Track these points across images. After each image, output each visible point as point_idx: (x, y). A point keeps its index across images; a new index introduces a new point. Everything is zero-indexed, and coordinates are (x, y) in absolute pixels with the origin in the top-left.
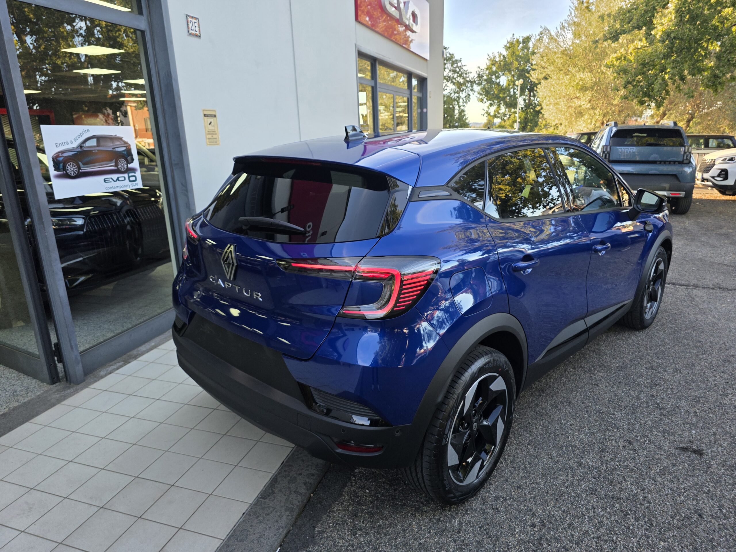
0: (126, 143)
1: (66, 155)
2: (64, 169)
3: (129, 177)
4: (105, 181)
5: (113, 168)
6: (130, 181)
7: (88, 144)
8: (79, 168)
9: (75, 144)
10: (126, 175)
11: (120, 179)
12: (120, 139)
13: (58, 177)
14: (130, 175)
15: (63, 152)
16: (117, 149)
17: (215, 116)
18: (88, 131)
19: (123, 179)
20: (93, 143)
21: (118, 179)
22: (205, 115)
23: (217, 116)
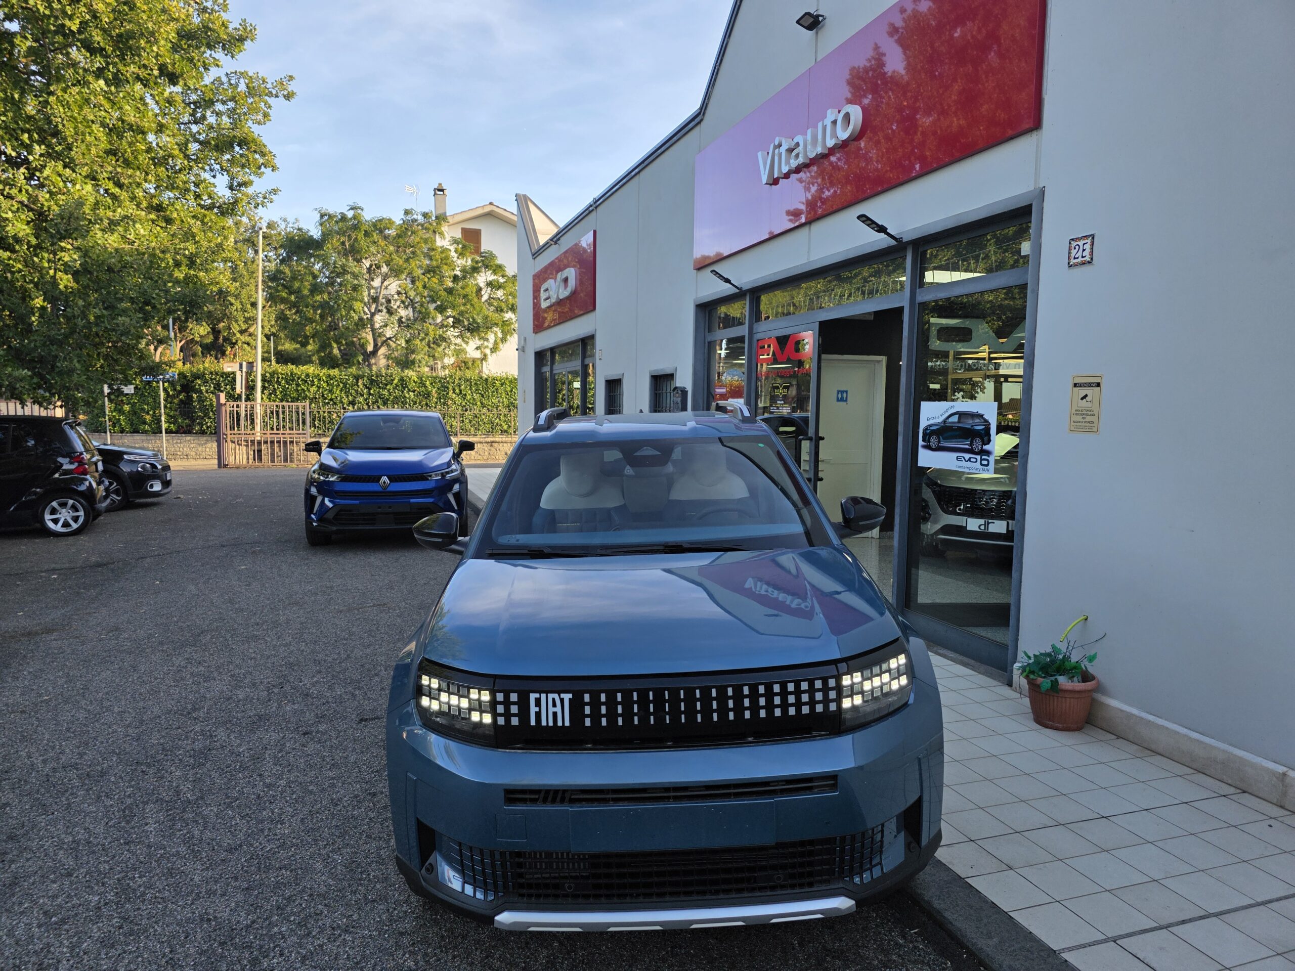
0: (986, 421)
1: (932, 428)
2: (929, 441)
3: (981, 460)
4: (957, 458)
5: (967, 447)
6: (982, 465)
7: (950, 420)
8: (939, 442)
9: (941, 420)
10: (978, 457)
11: (972, 460)
12: (981, 416)
13: (924, 447)
14: (983, 457)
15: (930, 426)
16: (976, 428)
17: (1098, 385)
18: (953, 407)
19: (975, 460)
20: (955, 419)
21: (969, 460)
22: (1075, 385)
23: (1103, 385)
